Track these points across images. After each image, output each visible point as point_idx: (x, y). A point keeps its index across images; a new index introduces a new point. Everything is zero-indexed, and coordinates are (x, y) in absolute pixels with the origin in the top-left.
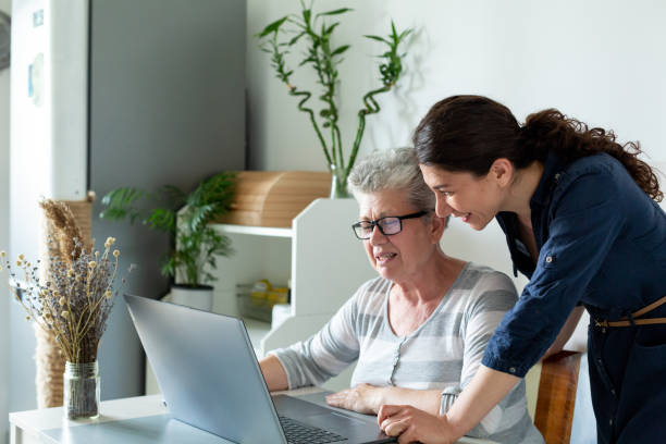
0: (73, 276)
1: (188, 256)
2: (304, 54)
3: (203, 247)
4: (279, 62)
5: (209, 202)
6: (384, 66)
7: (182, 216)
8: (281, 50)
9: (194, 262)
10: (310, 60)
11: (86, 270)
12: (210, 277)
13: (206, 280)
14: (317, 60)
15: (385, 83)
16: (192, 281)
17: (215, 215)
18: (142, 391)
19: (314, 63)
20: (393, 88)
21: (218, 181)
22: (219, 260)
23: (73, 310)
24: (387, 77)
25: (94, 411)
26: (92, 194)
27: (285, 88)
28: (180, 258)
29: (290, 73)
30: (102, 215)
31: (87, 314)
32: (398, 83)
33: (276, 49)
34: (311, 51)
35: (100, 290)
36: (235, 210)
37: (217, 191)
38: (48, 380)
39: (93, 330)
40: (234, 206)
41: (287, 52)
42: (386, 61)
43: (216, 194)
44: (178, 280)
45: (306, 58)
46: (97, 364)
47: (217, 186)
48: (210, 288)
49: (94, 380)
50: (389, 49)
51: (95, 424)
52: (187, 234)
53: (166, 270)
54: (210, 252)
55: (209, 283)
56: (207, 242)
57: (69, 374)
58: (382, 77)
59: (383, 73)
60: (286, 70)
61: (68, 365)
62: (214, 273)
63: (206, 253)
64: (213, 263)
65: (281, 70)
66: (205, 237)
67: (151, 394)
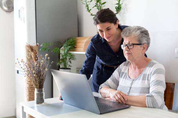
0: (37, 65)
1: (64, 60)
2: (94, 5)
3: (68, 58)
4: (87, 7)
5: (69, 46)
6: (117, 7)
7: (62, 49)
8: (88, 3)
9: (65, 62)
10: (96, 6)
11: (40, 63)
12: (70, 66)
13: (69, 67)
14: (98, 6)
15: (117, 12)
16: (65, 67)
17: (71, 49)
18: (52, 97)
19: (97, 7)
20: (119, 13)
21: (71, 40)
22: (72, 61)
23: (37, 74)
24: (117, 10)
25: (43, 101)
26: (38, 44)
27: (89, 14)
28: (62, 61)
29: (90, 10)
30: (40, 50)
31: (41, 75)
32: (120, 12)
33: (87, 3)
34: (96, 4)
35: (44, 68)
36: (76, 47)
37: (71, 42)
38: (28, 94)
39: (42, 80)
40: (76, 46)
41: (90, 4)
42: (117, 6)
43: (71, 44)
44: (61, 67)
45: (95, 6)
46: (43, 89)
47: (71, 41)
48: (70, 69)
49: (43, 93)
50: (118, 2)
51: (44, 105)
52: (63, 54)
53: (58, 64)
54: (70, 59)
55: (70, 67)
56: (69, 56)
57: (36, 92)
58: (116, 10)
59: (116, 9)
60: (89, 9)
61: (36, 89)
62: (71, 65)
63: (69, 59)
64: (70, 62)
65: (88, 9)
66: (68, 55)
67: (54, 97)
